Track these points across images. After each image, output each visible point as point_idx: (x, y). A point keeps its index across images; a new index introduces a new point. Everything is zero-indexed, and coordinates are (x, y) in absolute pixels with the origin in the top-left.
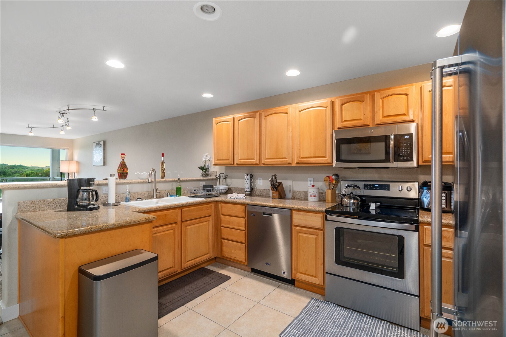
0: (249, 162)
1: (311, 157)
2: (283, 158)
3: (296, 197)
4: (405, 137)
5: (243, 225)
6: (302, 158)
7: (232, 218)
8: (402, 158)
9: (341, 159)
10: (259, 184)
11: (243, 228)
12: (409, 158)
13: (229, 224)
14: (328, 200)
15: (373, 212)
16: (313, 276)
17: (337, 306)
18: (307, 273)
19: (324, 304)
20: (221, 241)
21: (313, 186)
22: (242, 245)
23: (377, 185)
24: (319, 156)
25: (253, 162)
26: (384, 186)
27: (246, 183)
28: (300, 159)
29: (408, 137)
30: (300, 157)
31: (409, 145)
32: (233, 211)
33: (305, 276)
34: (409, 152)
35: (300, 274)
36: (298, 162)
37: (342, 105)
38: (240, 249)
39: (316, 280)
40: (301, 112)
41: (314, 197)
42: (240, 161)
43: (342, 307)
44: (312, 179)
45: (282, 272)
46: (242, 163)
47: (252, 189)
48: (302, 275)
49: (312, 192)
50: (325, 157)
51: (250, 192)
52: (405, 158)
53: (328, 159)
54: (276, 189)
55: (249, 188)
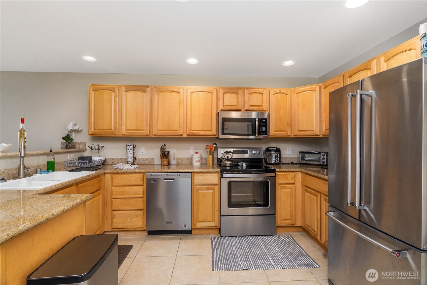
0: (139, 132)
1: (200, 131)
2: (175, 130)
3: (179, 163)
4: (263, 120)
5: (141, 192)
6: (192, 131)
7: (127, 187)
8: (261, 133)
9: (225, 133)
10: (141, 153)
11: (141, 196)
12: (265, 133)
13: (123, 194)
14: (209, 163)
15: (244, 168)
16: (210, 221)
17: (229, 237)
18: (206, 220)
19: (221, 239)
20: (112, 213)
21: (197, 153)
22: (139, 212)
23: (241, 151)
24: (207, 130)
25: (144, 133)
26: (245, 151)
27: (129, 153)
28: (191, 132)
29: (264, 120)
30: (191, 130)
31: (265, 125)
32: (129, 181)
33: (204, 223)
34: (265, 130)
35: (199, 223)
36: (189, 134)
37: (224, 93)
38: (137, 216)
39: (213, 224)
40: (192, 93)
41: (199, 162)
42: (127, 131)
43: (232, 236)
44: (193, 148)
45: (184, 226)
46: (130, 133)
47: (135, 159)
48: (201, 223)
49: (196, 158)
50: (211, 131)
51: (132, 162)
52: (263, 133)
53: (214, 132)
54: (166, 157)
55: (133, 157)
